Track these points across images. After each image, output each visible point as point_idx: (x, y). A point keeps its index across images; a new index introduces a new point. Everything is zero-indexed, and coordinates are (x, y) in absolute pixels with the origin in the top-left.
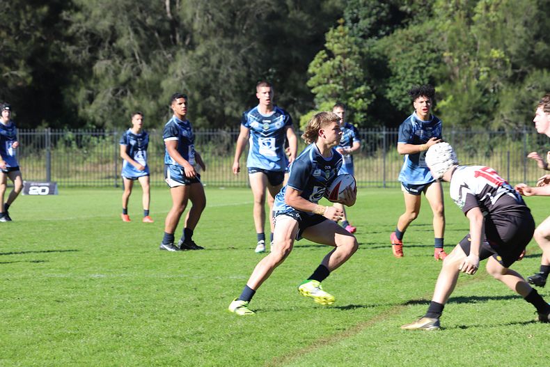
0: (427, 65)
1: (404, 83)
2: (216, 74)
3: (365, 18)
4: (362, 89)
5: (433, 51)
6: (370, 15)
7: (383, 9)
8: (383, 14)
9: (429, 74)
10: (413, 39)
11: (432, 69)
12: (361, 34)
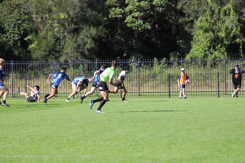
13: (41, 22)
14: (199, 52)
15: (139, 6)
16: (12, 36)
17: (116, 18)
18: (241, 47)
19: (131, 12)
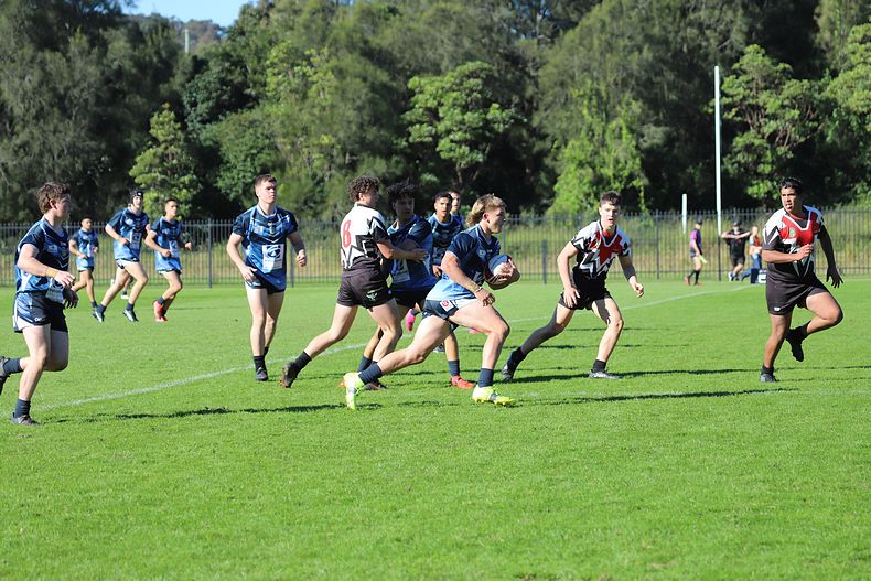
0: (258, 153)
1: (235, 171)
2: (40, 164)
3: (203, 102)
4: (186, 179)
5: (267, 137)
6: (208, 99)
7: (225, 92)
8: (225, 97)
9: (261, 162)
10: (247, 124)
11: (263, 157)
12: (199, 119)
13: (291, 152)
14: (569, 203)
15: (462, 122)
16: (241, 176)
17: (422, 143)
18: (642, 194)
19: (449, 132)
